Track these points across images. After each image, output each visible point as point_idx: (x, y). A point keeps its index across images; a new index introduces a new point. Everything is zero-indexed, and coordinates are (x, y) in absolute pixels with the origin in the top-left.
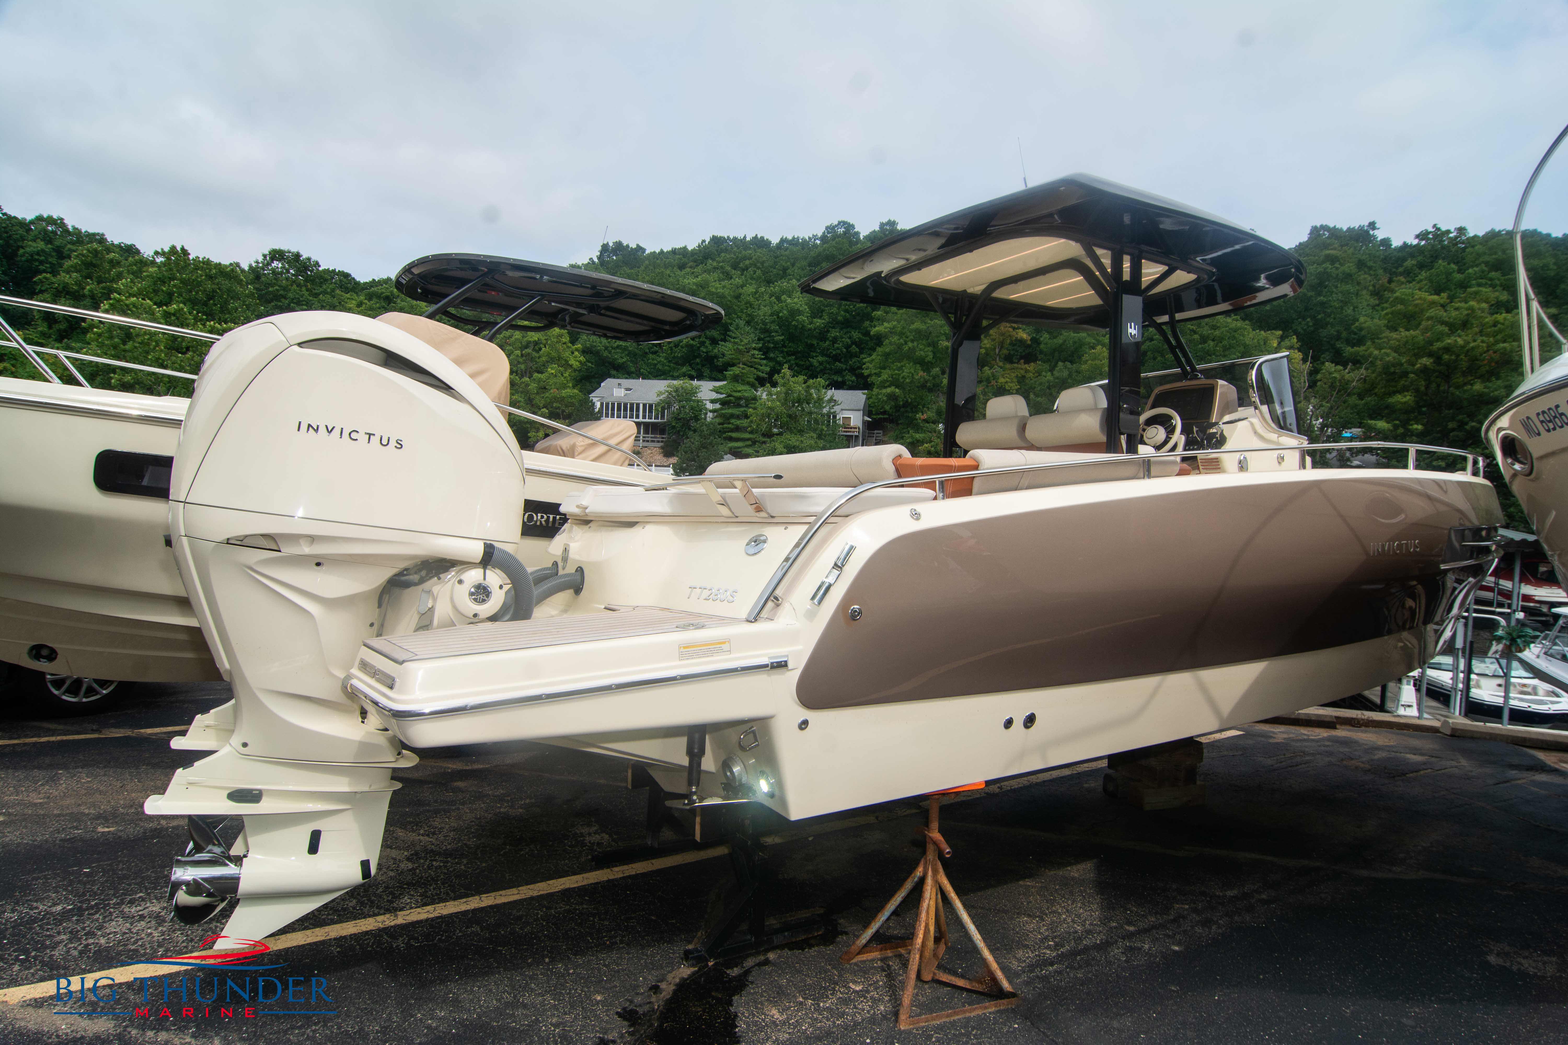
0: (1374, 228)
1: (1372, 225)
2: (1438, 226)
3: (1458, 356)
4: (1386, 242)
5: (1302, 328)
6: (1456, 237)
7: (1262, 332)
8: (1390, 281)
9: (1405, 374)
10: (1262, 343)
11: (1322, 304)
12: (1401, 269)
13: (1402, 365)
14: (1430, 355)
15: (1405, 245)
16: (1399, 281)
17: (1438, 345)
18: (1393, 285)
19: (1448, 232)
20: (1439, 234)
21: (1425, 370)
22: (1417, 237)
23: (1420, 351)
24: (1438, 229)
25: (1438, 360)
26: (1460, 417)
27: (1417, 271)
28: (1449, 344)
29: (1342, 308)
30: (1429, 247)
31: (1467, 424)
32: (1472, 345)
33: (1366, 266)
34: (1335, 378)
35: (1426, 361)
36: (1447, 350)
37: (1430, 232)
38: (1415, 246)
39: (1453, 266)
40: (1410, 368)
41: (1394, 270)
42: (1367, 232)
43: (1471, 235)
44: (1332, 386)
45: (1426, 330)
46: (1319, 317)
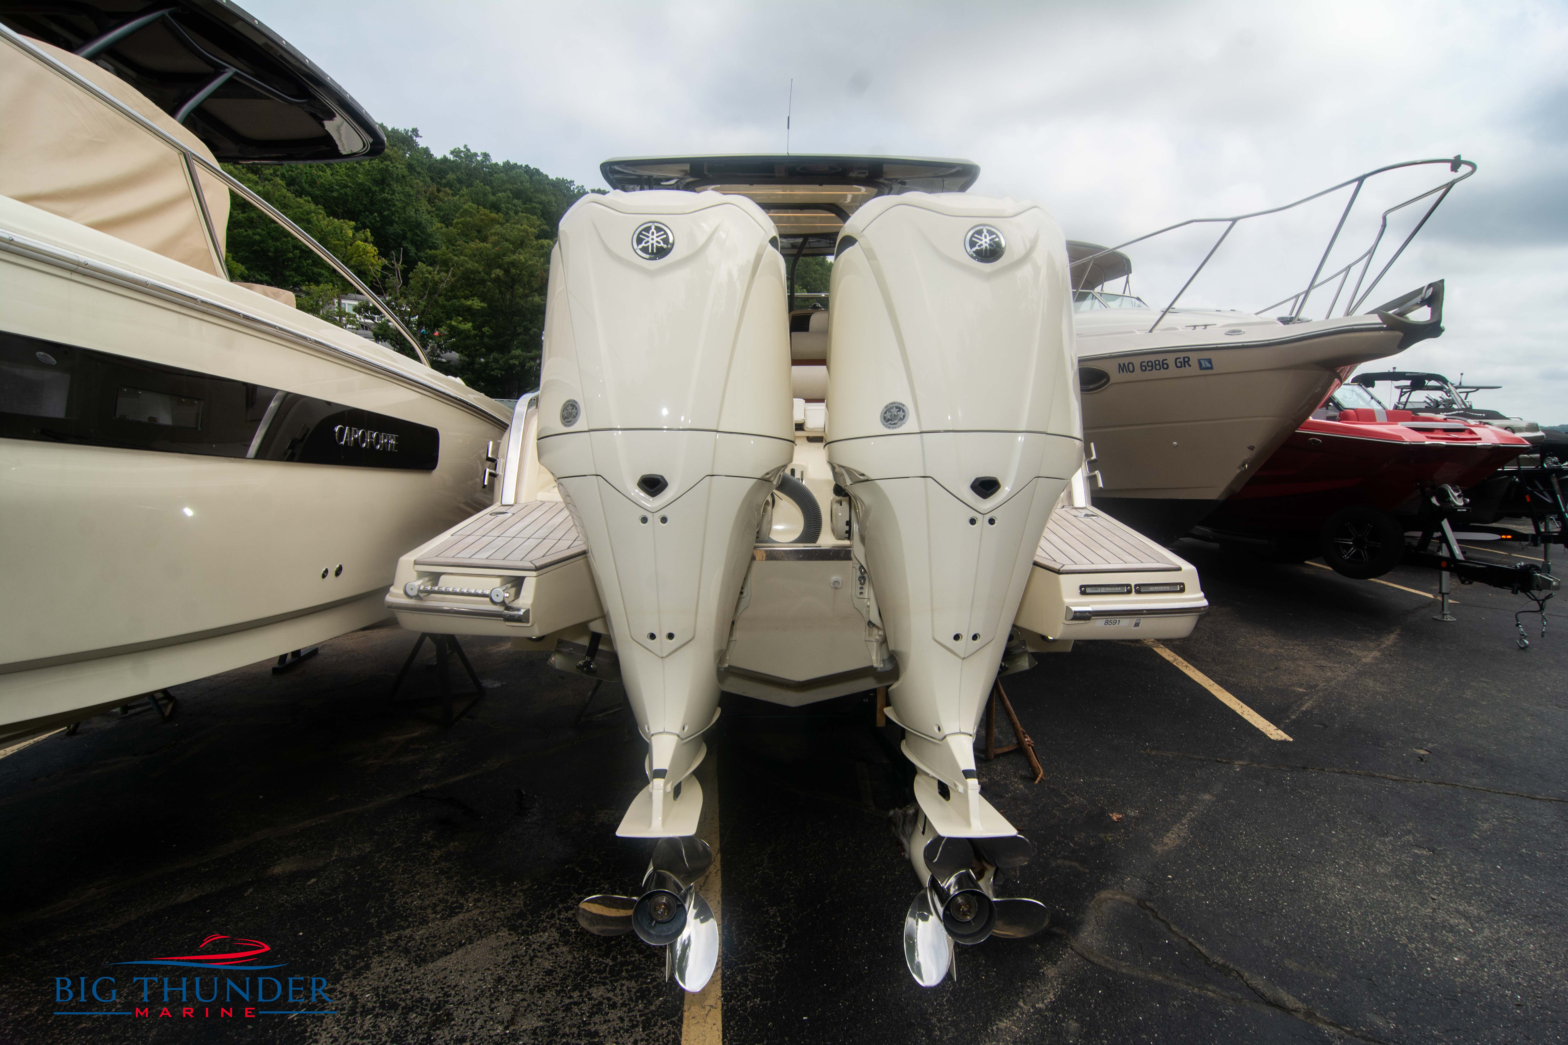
0: (417, 136)
1: (415, 131)
2: (468, 147)
3: (521, 271)
4: (426, 151)
5: (370, 222)
6: (483, 162)
7: (336, 220)
8: (439, 191)
9: (483, 282)
10: (339, 232)
11: (386, 200)
12: (444, 181)
13: (479, 273)
14: (500, 267)
15: (445, 160)
16: (445, 192)
17: (506, 259)
18: (441, 195)
19: (476, 155)
20: (470, 156)
21: (497, 279)
22: (452, 153)
23: (492, 262)
24: (468, 150)
25: (507, 271)
26: (525, 323)
27: (458, 185)
28: (515, 259)
29: (404, 208)
30: (464, 165)
31: (530, 329)
32: (530, 262)
33: (415, 171)
34: (427, 278)
35: (498, 272)
36: (513, 264)
37: (462, 151)
38: (453, 162)
39: (488, 188)
40: (486, 277)
41: (439, 180)
42: (411, 137)
43: (494, 162)
44: (425, 285)
45: (495, 244)
46: (386, 213)
